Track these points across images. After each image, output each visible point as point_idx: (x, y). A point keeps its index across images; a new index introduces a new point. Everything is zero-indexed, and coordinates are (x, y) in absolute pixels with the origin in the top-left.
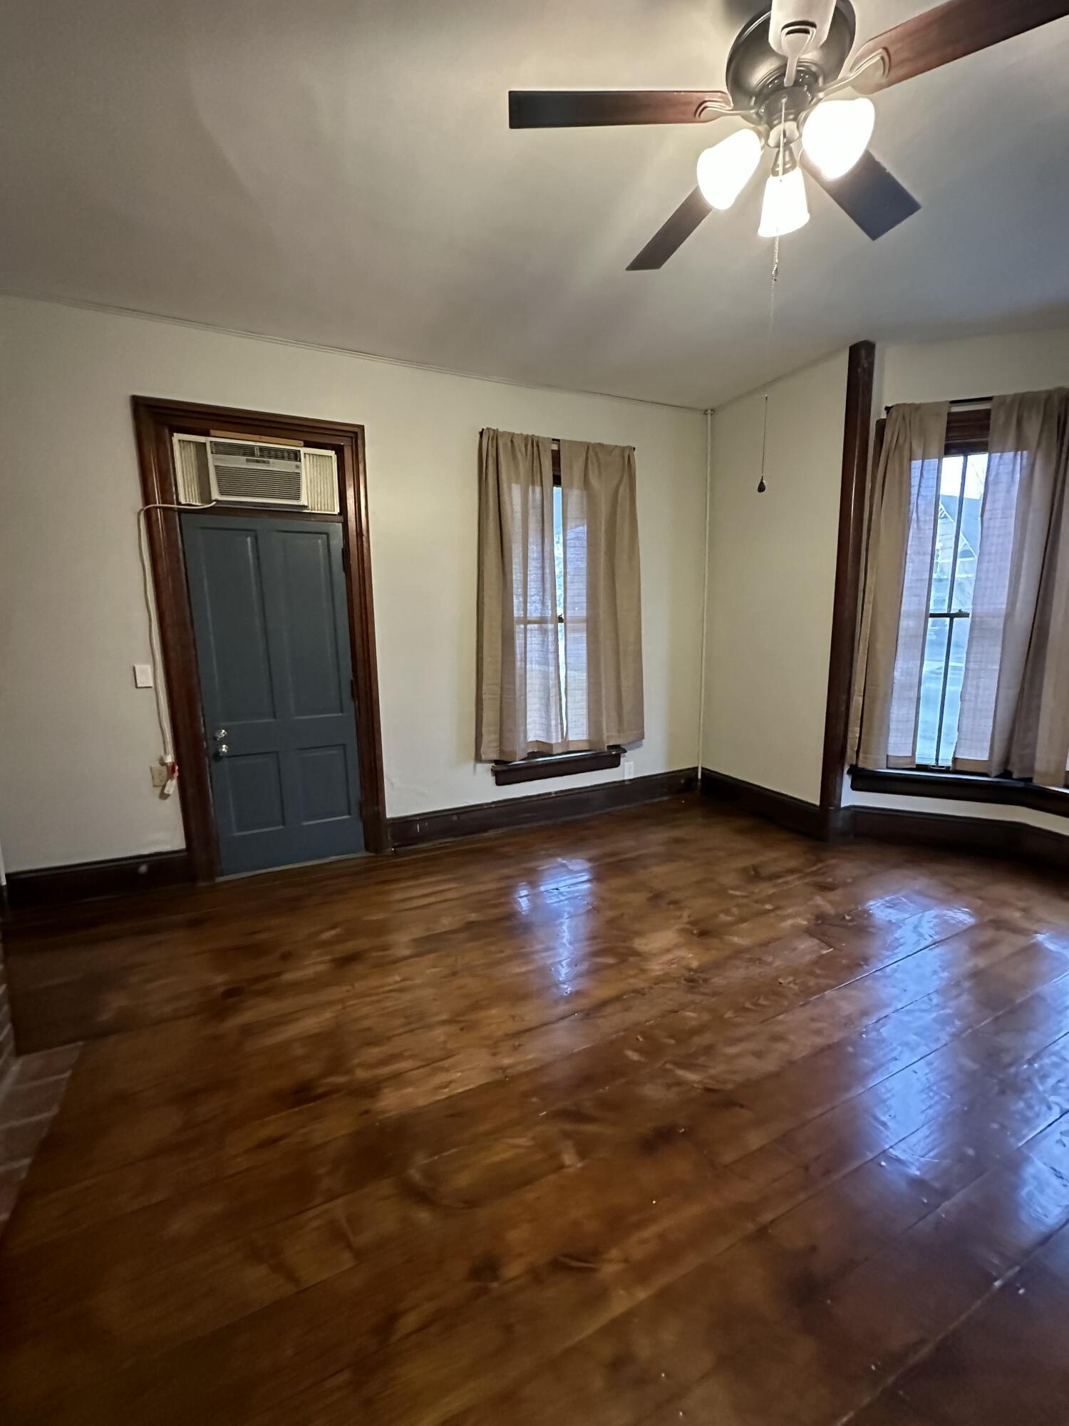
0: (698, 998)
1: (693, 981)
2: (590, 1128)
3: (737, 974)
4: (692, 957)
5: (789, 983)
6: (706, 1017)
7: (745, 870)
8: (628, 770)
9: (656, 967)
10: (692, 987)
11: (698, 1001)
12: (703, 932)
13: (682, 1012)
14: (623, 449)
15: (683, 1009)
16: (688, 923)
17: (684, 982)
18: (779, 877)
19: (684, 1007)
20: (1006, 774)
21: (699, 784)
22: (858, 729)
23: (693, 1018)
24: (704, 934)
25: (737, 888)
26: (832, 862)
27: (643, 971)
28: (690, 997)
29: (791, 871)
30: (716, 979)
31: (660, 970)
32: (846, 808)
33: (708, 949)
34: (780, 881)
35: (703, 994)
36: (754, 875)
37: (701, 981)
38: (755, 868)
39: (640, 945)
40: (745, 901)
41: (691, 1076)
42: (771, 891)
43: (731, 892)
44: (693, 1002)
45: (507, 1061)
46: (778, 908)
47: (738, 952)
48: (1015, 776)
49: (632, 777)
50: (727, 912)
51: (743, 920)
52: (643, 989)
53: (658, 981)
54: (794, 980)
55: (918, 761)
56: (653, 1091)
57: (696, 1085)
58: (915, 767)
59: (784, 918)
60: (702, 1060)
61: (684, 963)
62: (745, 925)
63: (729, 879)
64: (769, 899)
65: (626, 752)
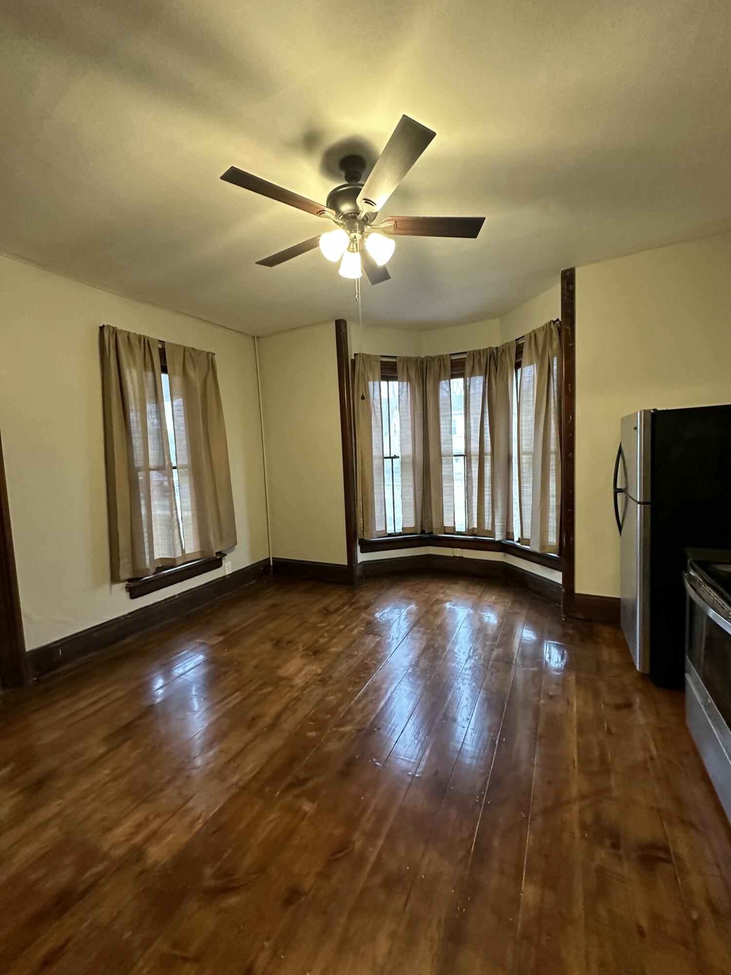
0: (330, 688)
1: (323, 681)
2: (310, 785)
3: (343, 668)
4: (316, 668)
5: (370, 661)
6: (340, 695)
7: (320, 611)
8: (228, 567)
9: (299, 681)
10: (325, 684)
11: (330, 689)
12: (315, 652)
13: (326, 699)
14: (208, 353)
15: (325, 697)
16: (304, 651)
17: (319, 683)
18: (340, 609)
19: (326, 695)
20: (423, 532)
21: (272, 568)
22: (362, 519)
23: (333, 699)
24: (315, 653)
25: (321, 622)
26: (361, 593)
27: (293, 687)
28: (326, 689)
29: (344, 605)
30: (334, 674)
31: (301, 682)
32: (360, 563)
33: (322, 660)
34: (341, 611)
35: (332, 685)
36: (327, 613)
37: (327, 679)
38: (325, 608)
39: (282, 673)
40: (328, 628)
41: (348, 728)
42: (339, 619)
43: (319, 625)
44: (329, 691)
45: (235, 779)
46: (346, 626)
47: (338, 656)
48: (426, 532)
49: (230, 572)
50: (322, 636)
51: (333, 638)
52: (298, 696)
53: (304, 688)
54: (372, 658)
55: (388, 532)
56: (333, 746)
57: (352, 731)
58: (387, 535)
59: (352, 630)
60: (349, 718)
61: (313, 673)
62: (335, 640)
63: (313, 619)
64: (340, 622)
65: (226, 555)
